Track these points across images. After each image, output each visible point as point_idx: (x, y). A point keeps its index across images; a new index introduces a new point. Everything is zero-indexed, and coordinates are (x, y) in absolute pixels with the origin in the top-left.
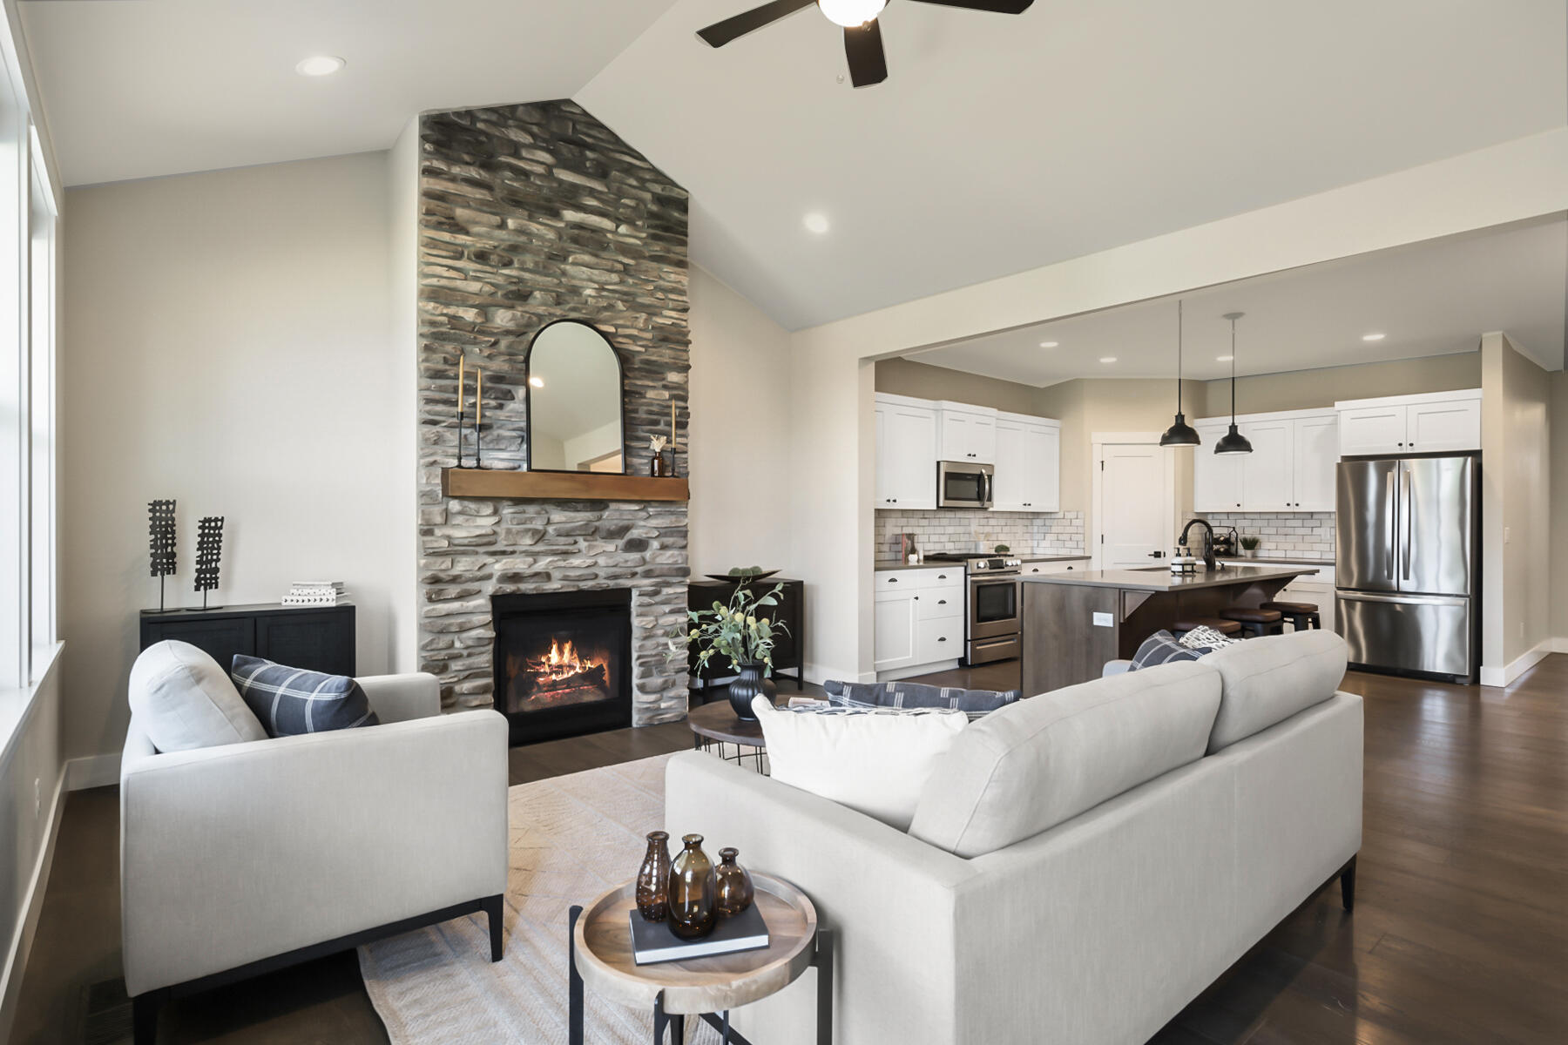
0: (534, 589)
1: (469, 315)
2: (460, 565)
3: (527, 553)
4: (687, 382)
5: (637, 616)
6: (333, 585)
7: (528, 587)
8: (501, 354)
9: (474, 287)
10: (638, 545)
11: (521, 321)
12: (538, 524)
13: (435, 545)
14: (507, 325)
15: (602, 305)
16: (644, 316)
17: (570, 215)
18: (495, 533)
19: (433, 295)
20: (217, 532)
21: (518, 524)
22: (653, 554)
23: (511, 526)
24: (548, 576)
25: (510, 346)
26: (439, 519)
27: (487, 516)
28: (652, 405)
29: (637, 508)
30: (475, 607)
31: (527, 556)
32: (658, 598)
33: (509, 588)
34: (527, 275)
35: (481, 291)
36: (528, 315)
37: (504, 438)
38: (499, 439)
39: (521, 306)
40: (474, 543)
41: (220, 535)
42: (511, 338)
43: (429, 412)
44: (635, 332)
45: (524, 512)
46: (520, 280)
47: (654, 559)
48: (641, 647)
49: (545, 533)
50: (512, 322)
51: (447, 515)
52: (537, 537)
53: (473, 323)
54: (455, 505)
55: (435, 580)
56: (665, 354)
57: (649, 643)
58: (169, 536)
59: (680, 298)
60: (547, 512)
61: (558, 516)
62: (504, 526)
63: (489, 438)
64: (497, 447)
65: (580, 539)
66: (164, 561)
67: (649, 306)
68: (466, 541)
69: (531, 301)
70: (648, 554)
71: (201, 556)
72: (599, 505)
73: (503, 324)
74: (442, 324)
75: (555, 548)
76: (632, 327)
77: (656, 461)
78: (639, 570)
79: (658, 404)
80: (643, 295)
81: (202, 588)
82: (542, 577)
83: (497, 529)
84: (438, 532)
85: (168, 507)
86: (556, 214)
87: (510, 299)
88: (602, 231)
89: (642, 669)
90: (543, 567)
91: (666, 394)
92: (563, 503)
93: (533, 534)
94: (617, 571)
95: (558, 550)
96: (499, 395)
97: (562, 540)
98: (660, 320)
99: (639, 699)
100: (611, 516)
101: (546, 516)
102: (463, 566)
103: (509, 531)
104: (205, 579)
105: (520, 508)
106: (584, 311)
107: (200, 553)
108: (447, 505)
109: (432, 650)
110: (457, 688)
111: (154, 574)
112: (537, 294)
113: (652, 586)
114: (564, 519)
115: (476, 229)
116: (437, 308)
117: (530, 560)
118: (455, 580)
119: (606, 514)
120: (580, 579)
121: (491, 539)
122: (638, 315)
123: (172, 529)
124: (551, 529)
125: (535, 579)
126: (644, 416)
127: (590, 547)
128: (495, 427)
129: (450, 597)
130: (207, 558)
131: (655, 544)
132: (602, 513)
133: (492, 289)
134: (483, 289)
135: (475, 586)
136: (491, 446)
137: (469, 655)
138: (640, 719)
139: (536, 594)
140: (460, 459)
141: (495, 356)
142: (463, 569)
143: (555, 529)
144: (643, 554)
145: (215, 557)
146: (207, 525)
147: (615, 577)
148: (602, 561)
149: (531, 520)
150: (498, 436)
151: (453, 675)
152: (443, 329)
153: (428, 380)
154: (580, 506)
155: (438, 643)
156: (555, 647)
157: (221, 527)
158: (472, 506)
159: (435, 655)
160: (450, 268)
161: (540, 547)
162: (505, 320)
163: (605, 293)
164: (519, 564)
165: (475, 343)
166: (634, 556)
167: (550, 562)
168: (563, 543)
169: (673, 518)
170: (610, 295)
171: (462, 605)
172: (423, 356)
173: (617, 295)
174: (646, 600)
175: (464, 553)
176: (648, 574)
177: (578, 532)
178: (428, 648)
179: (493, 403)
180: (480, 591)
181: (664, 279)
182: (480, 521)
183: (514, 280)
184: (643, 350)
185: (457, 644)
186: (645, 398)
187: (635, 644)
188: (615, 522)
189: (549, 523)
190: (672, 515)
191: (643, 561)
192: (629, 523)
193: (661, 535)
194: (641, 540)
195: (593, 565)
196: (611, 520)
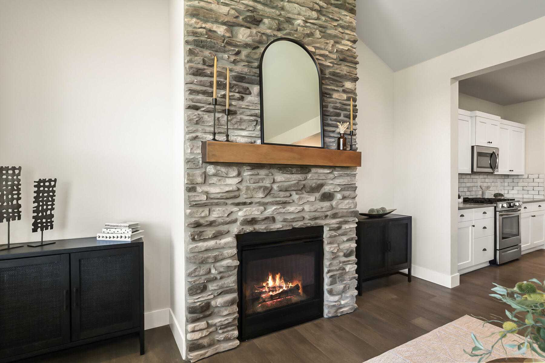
0: (265, 229)
1: (221, 30)
2: (215, 213)
3: (260, 204)
4: (355, 89)
5: (328, 244)
6: (130, 226)
7: (261, 227)
8: (242, 61)
9: (224, 10)
10: (328, 197)
11: (256, 37)
12: (267, 183)
13: (197, 199)
14: (246, 40)
15: (306, 33)
16: (331, 42)
18: (239, 189)
19: (195, 12)
20: (51, 189)
21: (254, 183)
22: (338, 202)
23: (249, 185)
24: (273, 219)
25: (248, 56)
26: (199, 180)
27: (234, 177)
28: (336, 103)
29: (328, 172)
30: (225, 244)
31: (260, 205)
32: (340, 232)
33: (249, 229)
35: (228, 13)
36: (260, 34)
37: (245, 121)
38: (241, 121)
39: (255, 28)
40: (225, 197)
41: (54, 192)
42: (249, 50)
43: (192, 100)
44: (327, 53)
45: (258, 174)
46: (255, 9)
47: (337, 205)
48: (330, 265)
49: (272, 189)
50: (250, 38)
51: (205, 176)
52: (266, 192)
53: (224, 36)
54: (211, 169)
55: (198, 225)
56: (344, 69)
57: (335, 262)
58: (15, 192)
59: (352, 33)
60: (272, 175)
61: (280, 177)
62: (244, 184)
63: (235, 120)
64: (239, 127)
65: (294, 193)
66: (10, 210)
67: (335, 36)
68: (219, 196)
69: (261, 26)
70: (334, 203)
71: (37, 207)
72: (305, 169)
73: (244, 39)
74: (201, 34)
75: (278, 199)
76: (324, 49)
77: (341, 140)
78: (329, 213)
79: (340, 103)
80: (331, 28)
81: (39, 229)
82: (270, 220)
83: (241, 187)
84: (199, 189)
85: (14, 172)
87: (248, 22)
89: (331, 279)
90: (270, 213)
91: (345, 96)
92: (283, 168)
93: (264, 190)
94: (317, 214)
95: (280, 201)
96: (241, 90)
97: (282, 194)
98: (341, 47)
99: (329, 300)
100: (313, 177)
101: (272, 177)
102: (217, 214)
103: (248, 188)
104: (42, 223)
105: (255, 171)
106: (295, 36)
107: (36, 204)
108: (206, 169)
109: (195, 276)
110: (213, 303)
112: (266, 21)
113: (337, 224)
114: (284, 179)
116: (198, 23)
117: (262, 208)
118: (211, 224)
119: (309, 176)
120: (294, 220)
121: (236, 193)
122: (328, 42)
123: (17, 187)
124: (275, 187)
125: (266, 222)
126: (332, 110)
127: (300, 199)
128: (238, 113)
129: (207, 237)
130: (43, 208)
131: (339, 196)
132: (306, 175)
133: (237, 14)
134: (230, 12)
135: (225, 228)
136: (236, 126)
137: (221, 278)
138: (329, 312)
139: (267, 232)
140: (214, 134)
141: (238, 62)
142: (217, 216)
143: (278, 186)
144: (331, 202)
145: (50, 207)
146: (42, 184)
147: (316, 218)
148: (307, 208)
149: (263, 179)
150: (241, 119)
151: (210, 293)
152: (202, 39)
153: (192, 76)
154: (294, 170)
155: (200, 271)
157: (54, 186)
158: (223, 170)
159: (197, 280)
161: (269, 199)
162: (245, 36)
163: (308, 24)
164: (255, 212)
165: (225, 52)
166: (326, 204)
167: (275, 209)
168: (283, 196)
169: (349, 178)
170: (312, 26)
171: (216, 243)
172: (188, 58)
173: (316, 27)
174: (334, 233)
175: (217, 204)
176: (335, 216)
177: (293, 188)
178: (193, 275)
179: (237, 95)
180: (229, 232)
181: (342, 20)
182: (229, 181)
183: (251, 9)
184: (331, 65)
185: (213, 271)
186: (332, 98)
187: (326, 263)
188: (315, 181)
189: (274, 182)
190: (348, 176)
191: (332, 207)
192: (323, 182)
193: (343, 189)
194: (330, 193)
195: (302, 211)
196: (312, 179)
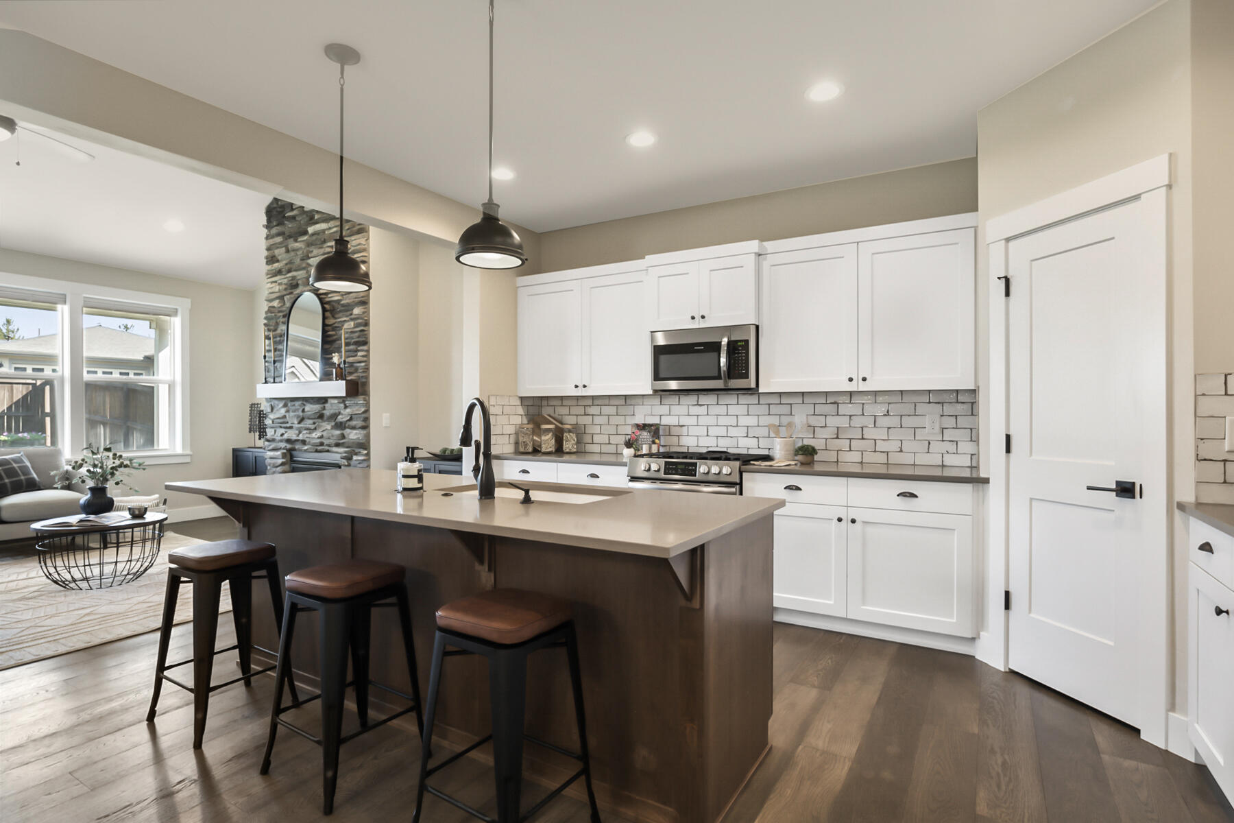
3: (297, 428)
7: (296, 447)
10: (340, 426)
12: (300, 412)
17: (311, 230)
18: (285, 417)
22: (348, 432)
23: (291, 413)
24: (304, 442)
28: (347, 333)
30: (278, 455)
32: (351, 462)
33: (289, 446)
34: (295, 273)
45: (295, 405)
46: (294, 278)
47: (348, 435)
52: (300, 419)
53: (277, 308)
60: (304, 405)
61: (308, 407)
62: (289, 413)
65: (316, 421)
70: (345, 432)
75: (305, 426)
77: (336, 371)
78: (340, 442)
79: (350, 332)
86: (306, 233)
88: (324, 231)
91: (352, 324)
92: (308, 400)
93: (297, 418)
94: (331, 441)
95: (307, 427)
97: (309, 421)
105: (293, 403)
111: (250, 432)
113: (346, 453)
114: (309, 409)
115: (279, 258)
117: (298, 432)
119: (326, 406)
120: (316, 444)
121: (285, 420)
124: (304, 415)
125: (298, 443)
127: (320, 426)
135: (279, 444)
144: (343, 432)
147: (330, 446)
148: (324, 435)
149: (298, 409)
154: (315, 401)
160: (272, 282)
161: (301, 425)
164: (292, 435)
166: (338, 432)
168: (308, 423)
169: (357, 408)
174: (345, 462)
175: (276, 427)
176: (343, 445)
177: (314, 417)
180: (281, 447)
183: (291, 279)
184: (340, 298)
188: (330, 411)
189: (303, 411)
190: (356, 406)
191: (343, 436)
192: (337, 411)
193: (351, 419)
194: (341, 423)
195: (322, 437)
196: (329, 409)
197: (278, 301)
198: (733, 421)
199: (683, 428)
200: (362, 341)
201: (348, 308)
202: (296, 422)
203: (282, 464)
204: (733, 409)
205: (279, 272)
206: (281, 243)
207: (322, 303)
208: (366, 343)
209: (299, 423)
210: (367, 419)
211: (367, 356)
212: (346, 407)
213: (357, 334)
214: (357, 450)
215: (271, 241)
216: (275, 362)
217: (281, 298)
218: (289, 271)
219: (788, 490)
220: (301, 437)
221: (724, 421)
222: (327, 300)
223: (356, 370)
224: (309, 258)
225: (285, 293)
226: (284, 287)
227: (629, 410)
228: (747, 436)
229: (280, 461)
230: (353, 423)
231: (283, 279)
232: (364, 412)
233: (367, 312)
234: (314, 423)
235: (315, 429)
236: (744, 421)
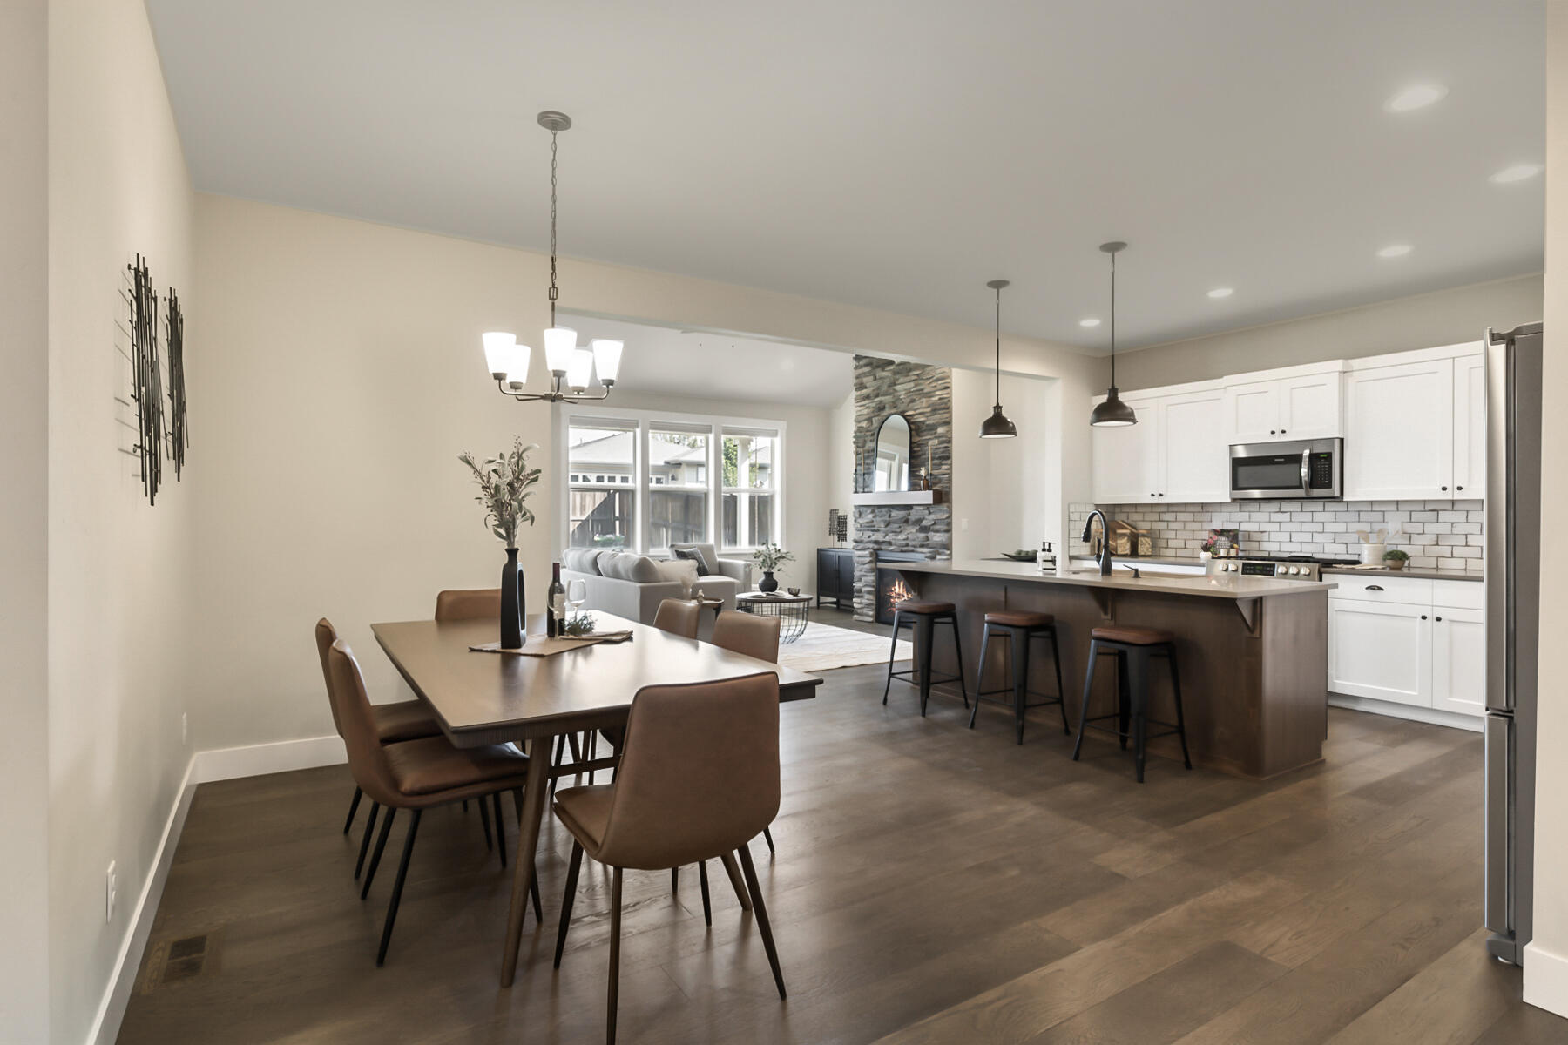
10: (925, 529)
12: (887, 518)
13: (857, 526)
15: (909, 401)
16: (924, 400)
18: (872, 521)
19: (856, 420)
21: (880, 517)
22: (932, 535)
24: (890, 543)
26: (857, 516)
27: (869, 514)
29: (923, 508)
31: (883, 533)
33: (876, 547)
34: (883, 398)
35: (868, 412)
40: (867, 526)
46: (881, 402)
47: (932, 538)
49: (889, 522)
51: (860, 513)
52: (886, 523)
54: (861, 509)
55: (856, 541)
56: (937, 417)
60: (890, 512)
61: (894, 513)
62: (877, 518)
67: (929, 392)
68: (865, 525)
74: (858, 431)
75: (894, 529)
76: (921, 408)
77: (922, 482)
78: (925, 543)
82: (887, 544)
84: (857, 521)
91: (936, 441)
97: (895, 525)
98: (934, 399)
100: (914, 513)
105: (880, 510)
108: (859, 509)
110: (863, 590)
111: (828, 535)
113: (929, 553)
114: (895, 515)
115: (868, 385)
116: (857, 424)
117: (884, 535)
118: (861, 542)
119: (912, 512)
120: (902, 545)
121: (872, 524)
124: (891, 520)
125: (885, 544)
128: (872, 473)
129: (860, 549)
132: (910, 511)
136: (872, 481)
144: (927, 534)
149: (885, 515)
152: (858, 433)
153: (857, 456)
154: (901, 508)
156: (897, 583)
158: (865, 509)
159: (858, 574)
160: (861, 406)
161: (888, 529)
164: (879, 537)
166: (922, 535)
167: (891, 536)
169: (941, 514)
172: (854, 446)
175: (865, 530)
177: (901, 521)
179: (871, 462)
184: (925, 419)
188: (916, 516)
189: (890, 516)
190: (939, 514)
191: (927, 539)
192: (921, 517)
193: (935, 524)
194: (926, 527)
195: (907, 539)
196: (914, 515)
197: (866, 422)
198: (1319, 527)
199: (1264, 534)
200: (946, 456)
201: (933, 428)
202: (883, 526)
203: (870, 562)
204: (1319, 516)
205: (868, 397)
206: (869, 372)
207: (909, 424)
208: (949, 458)
209: (886, 526)
210: (949, 524)
211: (950, 469)
212: (930, 513)
213: (941, 450)
214: (941, 551)
215: (860, 371)
216: (864, 474)
217: (870, 420)
218: (877, 396)
219: (1369, 590)
220: (887, 539)
221: (1308, 527)
222: (912, 420)
223: (940, 481)
224: (895, 385)
225: (873, 415)
226: (872, 410)
227: (1206, 516)
228: (1334, 542)
229: (868, 559)
230: (937, 527)
231: (872, 403)
232: (947, 518)
233: (950, 431)
234: (900, 527)
235: (901, 532)
236: (1330, 527)
